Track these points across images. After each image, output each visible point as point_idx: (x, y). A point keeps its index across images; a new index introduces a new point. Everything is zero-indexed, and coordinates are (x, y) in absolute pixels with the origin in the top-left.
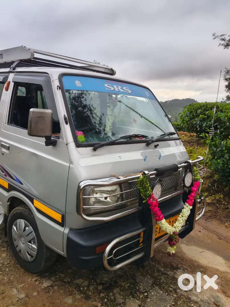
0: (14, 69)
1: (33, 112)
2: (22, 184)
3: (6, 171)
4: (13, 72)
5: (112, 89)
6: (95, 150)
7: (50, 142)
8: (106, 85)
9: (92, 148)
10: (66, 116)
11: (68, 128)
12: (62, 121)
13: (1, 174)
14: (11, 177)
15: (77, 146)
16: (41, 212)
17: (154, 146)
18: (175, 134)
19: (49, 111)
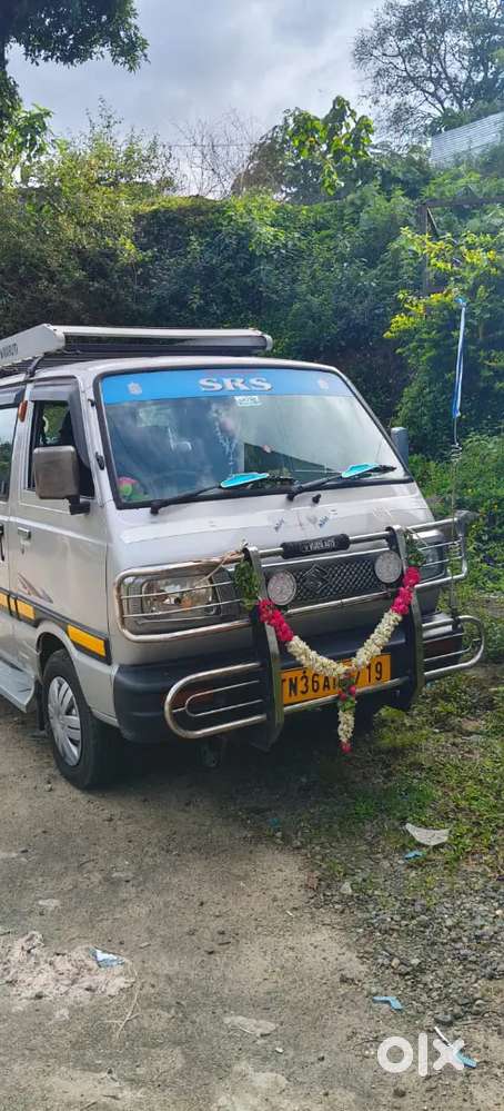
0: (32, 374)
1: (39, 454)
2: (51, 601)
3: (30, 586)
4: (32, 381)
5: (218, 387)
6: (155, 512)
7: (77, 508)
8: (203, 382)
9: (148, 509)
10: (101, 454)
11: (104, 474)
12: (94, 464)
13: (23, 592)
14: (38, 595)
15: (120, 507)
16: (79, 647)
17: (310, 499)
18: (393, 469)
19: (71, 448)
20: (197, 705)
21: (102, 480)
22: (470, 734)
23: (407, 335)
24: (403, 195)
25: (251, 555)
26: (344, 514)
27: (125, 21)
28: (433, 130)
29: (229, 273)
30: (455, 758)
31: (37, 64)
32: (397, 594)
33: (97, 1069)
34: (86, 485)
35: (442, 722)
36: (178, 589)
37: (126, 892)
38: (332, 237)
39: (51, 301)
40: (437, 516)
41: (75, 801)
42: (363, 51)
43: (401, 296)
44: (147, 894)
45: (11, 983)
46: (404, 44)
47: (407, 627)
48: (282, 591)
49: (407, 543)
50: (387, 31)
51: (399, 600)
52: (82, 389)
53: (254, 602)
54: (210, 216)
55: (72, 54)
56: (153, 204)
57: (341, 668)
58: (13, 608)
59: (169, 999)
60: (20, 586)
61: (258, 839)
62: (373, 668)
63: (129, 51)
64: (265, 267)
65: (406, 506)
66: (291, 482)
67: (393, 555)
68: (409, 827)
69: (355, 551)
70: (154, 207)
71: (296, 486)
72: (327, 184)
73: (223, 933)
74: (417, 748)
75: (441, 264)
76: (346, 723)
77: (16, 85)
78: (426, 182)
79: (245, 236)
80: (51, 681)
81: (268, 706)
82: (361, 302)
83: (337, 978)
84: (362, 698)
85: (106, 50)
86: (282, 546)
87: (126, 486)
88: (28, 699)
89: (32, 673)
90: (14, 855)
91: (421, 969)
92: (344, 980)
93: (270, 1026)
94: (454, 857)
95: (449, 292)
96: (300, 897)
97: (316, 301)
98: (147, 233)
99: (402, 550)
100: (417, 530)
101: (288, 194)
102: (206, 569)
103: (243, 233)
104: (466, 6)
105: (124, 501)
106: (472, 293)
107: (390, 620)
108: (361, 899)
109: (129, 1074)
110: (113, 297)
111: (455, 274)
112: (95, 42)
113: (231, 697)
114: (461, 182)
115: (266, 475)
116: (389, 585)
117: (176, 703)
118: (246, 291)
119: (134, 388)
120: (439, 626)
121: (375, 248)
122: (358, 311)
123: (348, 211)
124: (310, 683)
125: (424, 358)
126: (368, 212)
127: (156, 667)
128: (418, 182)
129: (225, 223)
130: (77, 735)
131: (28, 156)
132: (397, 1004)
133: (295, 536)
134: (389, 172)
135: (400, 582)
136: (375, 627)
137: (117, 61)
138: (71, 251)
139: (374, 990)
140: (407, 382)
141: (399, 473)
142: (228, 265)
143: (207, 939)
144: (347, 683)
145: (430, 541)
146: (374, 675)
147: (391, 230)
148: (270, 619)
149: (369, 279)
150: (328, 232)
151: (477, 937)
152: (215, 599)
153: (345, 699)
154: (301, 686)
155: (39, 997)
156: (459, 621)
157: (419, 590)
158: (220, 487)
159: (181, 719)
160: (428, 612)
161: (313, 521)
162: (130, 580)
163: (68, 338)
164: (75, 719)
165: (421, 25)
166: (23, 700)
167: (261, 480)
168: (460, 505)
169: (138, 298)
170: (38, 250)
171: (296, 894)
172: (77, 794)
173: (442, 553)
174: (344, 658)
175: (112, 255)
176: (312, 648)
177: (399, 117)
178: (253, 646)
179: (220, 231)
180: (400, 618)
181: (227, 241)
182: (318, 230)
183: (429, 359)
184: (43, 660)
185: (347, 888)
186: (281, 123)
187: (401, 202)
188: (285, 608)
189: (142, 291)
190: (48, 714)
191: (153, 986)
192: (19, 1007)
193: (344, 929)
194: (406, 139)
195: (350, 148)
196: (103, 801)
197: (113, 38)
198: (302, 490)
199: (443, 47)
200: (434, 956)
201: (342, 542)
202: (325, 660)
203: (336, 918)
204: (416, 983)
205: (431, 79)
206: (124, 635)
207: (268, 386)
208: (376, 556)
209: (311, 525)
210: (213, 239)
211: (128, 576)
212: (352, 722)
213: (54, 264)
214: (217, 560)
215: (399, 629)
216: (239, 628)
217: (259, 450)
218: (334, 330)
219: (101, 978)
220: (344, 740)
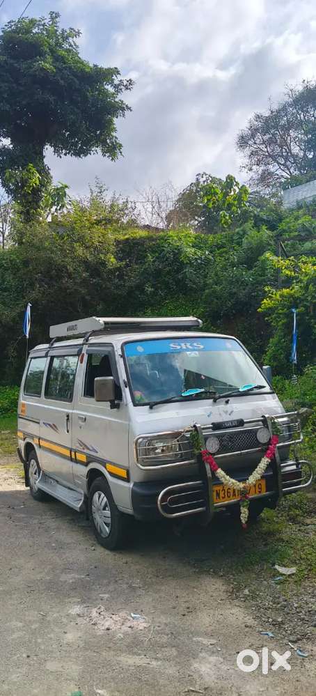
1: (97, 381)
2: (97, 452)
3: (84, 444)
4: (86, 344)
5: (179, 347)
6: (151, 408)
7: (114, 406)
8: (172, 345)
9: (148, 406)
10: (126, 380)
11: (127, 390)
12: (122, 385)
13: (80, 448)
14: (88, 449)
15: (135, 405)
16: (112, 474)
17: (224, 402)
18: (264, 387)
19: (112, 378)
20: (173, 501)
21: (126, 393)
22: (308, 525)
23: (271, 310)
24: (267, 229)
25: (198, 429)
26: (240, 409)
27: (109, 135)
28: (285, 187)
29: (169, 273)
30: (300, 535)
31: (61, 157)
32: (268, 449)
33: (139, 655)
34: (118, 394)
35: (293, 520)
36: (162, 444)
37: (139, 592)
38: (226, 252)
39: (69, 289)
40: (287, 411)
41: (108, 554)
42: (243, 142)
43: (266, 289)
44: (150, 593)
45: (94, 624)
46: (267, 137)
47: (273, 466)
48: (212, 446)
49: (272, 423)
50: (257, 130)
51: (269, 452)
52: (115, 349)
53: (199, 451)
54: (158, 241)
55: (80, 152)
56: (126, 234)
57: (242, 485)
58: (73, 457)
59: (167, 631)
60: (78, 445)
61: (201, 572)
62: (257, 487)
63: (112, 150)
64: (188, 270)
65: (271, 405)
66: (215, 393)
67: (266, 429)
68: (277, 567)
69: (247, 427)
70: (126, 237)
71: (217, 395)
72: (223, 222)
73: (188, 608)
74: (280, 532)
75: (288, 272)
76: (244, 513)
77: (49, 169)
78: (280, 220)
79: (177, 252)
80: (94, 494)
81: (206, 503)
82: (244, 289)
83: (243, 625)
84: (252, 500)
85: (99, 150)
86: (212, 424)
87: (138, 395)
88: (81, 504)
89: (83, 491)
90: (83, 576)
91: (282, 623)
92: (246, 626)
93: (214, 641)
94: (299, 579)
95: (293, 288)
96: (224, 596)
97: (218, 288)
98: (123, 251)
99: (270, 427)
100: (277, 417)
101: (199, 222)
102: (175, 435)
103: (176, 251)
104: (302, 116)
105: (137, 402)
106: (306, 288)
107: (265, 462)
108: (254, 596)
109: (154, 656)
110: (104, 286)
111: (296, 278)
112: (93, 145)
113: (187, 498)
114: (300, 222)
115: (203, 390)
116: (264, 444)
117: (163, 499)
118: (178, 282)
119: (140, 349)
120: (289, 466)
121: (251, 259)
122: (242, 294)
123: (235, 237)
124: (226, 494)
125: (281, 323)
126: (247, 238)
127: (152, 483)
128: (275, 221)
129: (166, 245)
130: (109, 520)
131: (56, 209)
132: (271, 635)
133: (218, 420)
134: (259, 216)
135: (269, 443)
136: (257, 465)
137: (105, 155)
138: (79, 262)
139: (261, 630)
140: (271, 336)
141: (267, 389)
142: (167, 269)
143: (182, 610)
144: (244, 493)
145: (284, 423)
146: (258, 490)
147: (260, 249)
148: (207, 459)
149: (248, 276)
150: (225, 249)
151: (309, 611)
152: (180, 450)
153: (244, 501)
154: (222, 494)
155: (108, 629)
156: (300, 463)
157: (279, 448)
158: (181, 396)
159: (165, 508)
160: (284, 459)
161: (226, 412)
162: (140, 440)
163: (106, 323)
164: (108, 512)
165: (276, 127)
166: (77, 505)
167: (202, 392)
168: (303, 405)
169: (117, 287)
170: (63, 261)
171: (221, 594)
172: (107, 552)
173: (290, 429)
174: (244, 480)
175: (103, 264)
176: (227, 474)
177: (265, 178)
178: (199, 473)
179: (164, 250)
180: (270, 461)
181: (168, 255)
182: (219, 249)
183: (283, 324)
184: (89, 483)
185: (246, 592)
186: (194, 181)
187: (266, 232)
188: (214, 454)
189: (119, 283)
190: (91, 511)
191: (159, 627)
192: (99, 633)
193: (246, 607)
194: (268, 191)
195: (236, 202)
196: (121, 555)
197: (104, 143)
198: (220, 397)
199: (289, 138)
200: (289, 618)
201: (241, 423)
202: (234, 481)
203: (242, 604)
204: (280, 627)
205: (282, 156)
206: (139, 467)
207: (202, 347)
208: (258, 429)
209: (225, 414)
210: (160, 254)
211: (140, 438)
212: (247, 513)
213: (70, 269)
214: (182, 430)
215: (269, 466)
216: (191, 464)
217: (198, 375)
218: (229, 304)
219: (135, 623)
220: (244, 522)
